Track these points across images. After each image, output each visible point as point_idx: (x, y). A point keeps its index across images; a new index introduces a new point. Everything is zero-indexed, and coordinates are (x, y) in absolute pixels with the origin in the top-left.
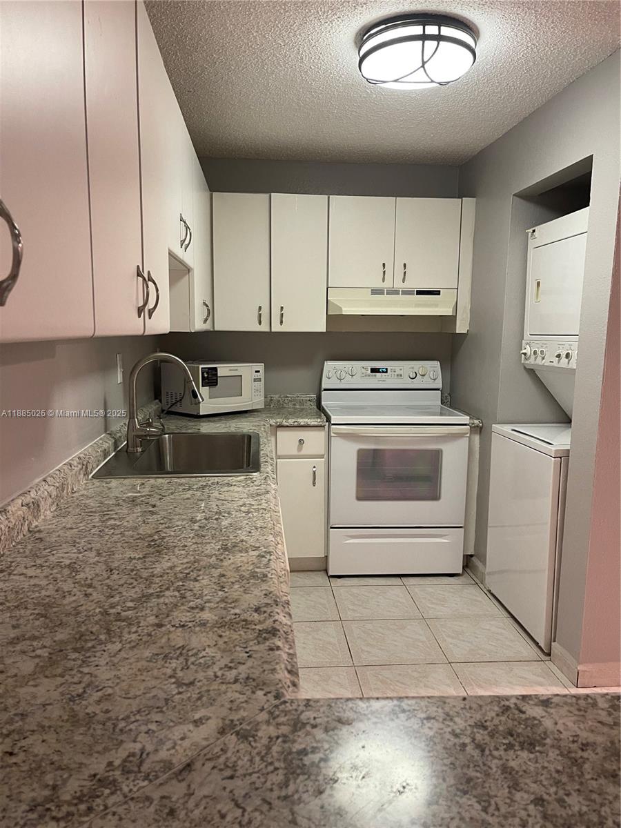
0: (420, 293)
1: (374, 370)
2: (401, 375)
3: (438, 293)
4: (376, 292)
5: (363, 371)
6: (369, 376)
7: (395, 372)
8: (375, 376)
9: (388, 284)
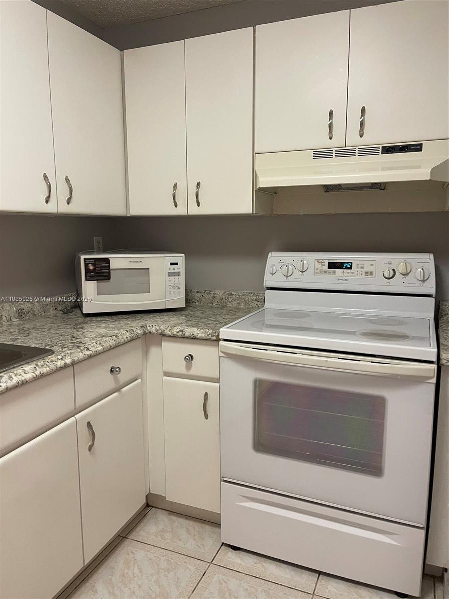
0: (387, 150)
1: (333, 265)
2: (371, 273)
3: (418, 148)
4: (320, 154)
5: (318, 265)
6: (325, 272)
7: (362, 267)
8: (334, 272)
9: (338, 142)
